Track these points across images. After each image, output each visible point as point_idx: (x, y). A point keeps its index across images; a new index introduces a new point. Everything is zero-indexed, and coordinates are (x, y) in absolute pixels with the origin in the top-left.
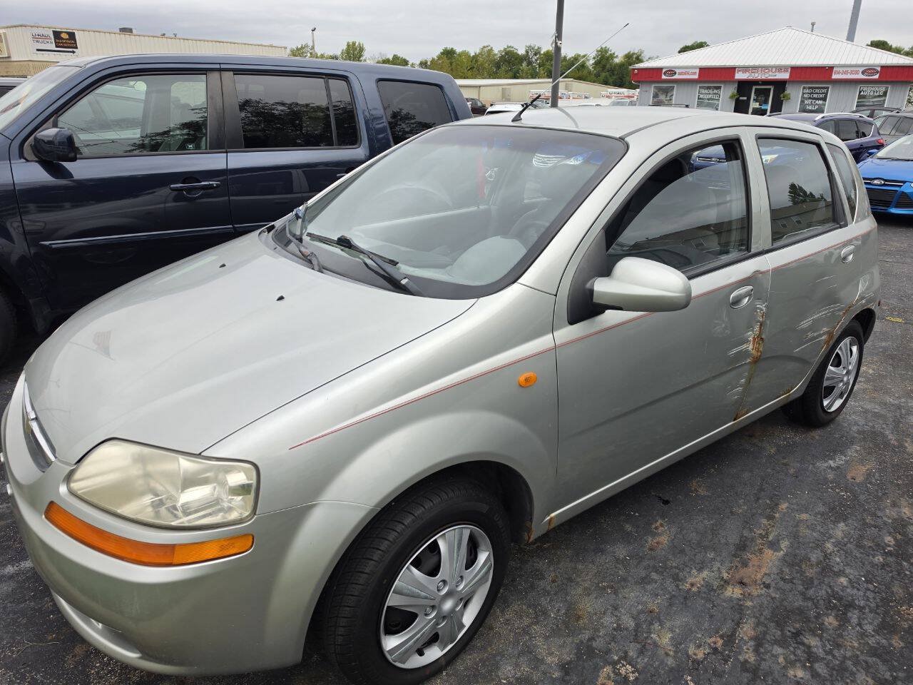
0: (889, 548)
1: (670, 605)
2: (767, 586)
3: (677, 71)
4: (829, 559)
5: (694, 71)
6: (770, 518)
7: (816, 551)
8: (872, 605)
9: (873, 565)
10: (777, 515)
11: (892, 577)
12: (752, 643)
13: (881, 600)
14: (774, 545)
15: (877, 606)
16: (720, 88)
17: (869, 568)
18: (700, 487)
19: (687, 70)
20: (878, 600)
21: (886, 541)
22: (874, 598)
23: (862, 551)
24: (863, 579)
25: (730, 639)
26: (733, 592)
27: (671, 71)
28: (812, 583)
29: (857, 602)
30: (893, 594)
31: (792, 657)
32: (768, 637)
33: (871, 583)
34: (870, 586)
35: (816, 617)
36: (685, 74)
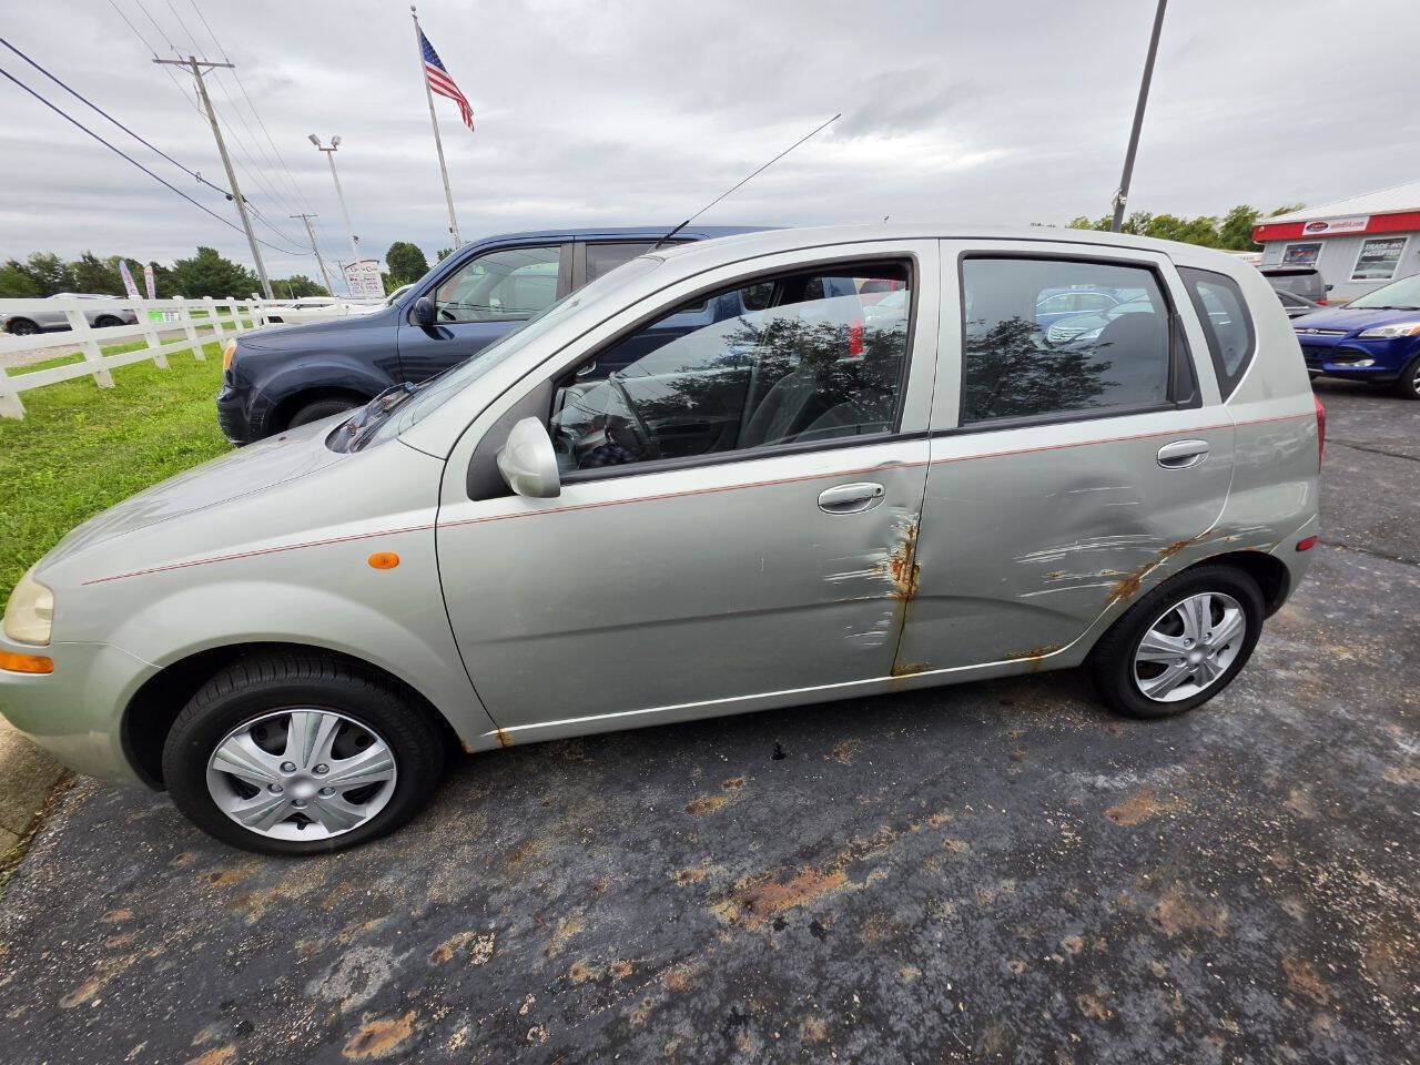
0: (1055, 957)
1: (628, 890)
2: (780, 925)
3: (1330, 223)
4: (925, 928)
5: (1359, 220)
6: (901, 827)
7: (916, 907)
8: (915, 1038)
9: (993, 972)
10: (915, 828)
11: (1007, 1009)
12: (663, 997)
13: (942, 1039)
14: (857, 870)
15: (923, 1045)
16: (1404, 240)
17: (980, 973)
18: (847, 752)
19: (1349, 221)
20: (936, 1036)
21: (1063, 943)
22: (932, 1029)
23: (999, 939)
24: (949, 987)
25: (642, 975)
26: (725, 911)
27: (1321, 225)
28: (855, 951)
29: (892, 1019)
30: (976, 1039)
31: (692, 1051)
32: (694, 1000)
33: (955, 1003)
34: (948, 1006)
35: (798, 1010)
36: (1343, 225)
